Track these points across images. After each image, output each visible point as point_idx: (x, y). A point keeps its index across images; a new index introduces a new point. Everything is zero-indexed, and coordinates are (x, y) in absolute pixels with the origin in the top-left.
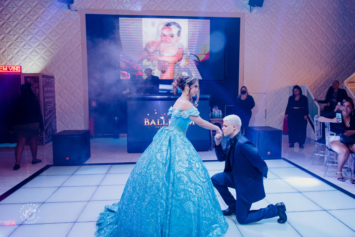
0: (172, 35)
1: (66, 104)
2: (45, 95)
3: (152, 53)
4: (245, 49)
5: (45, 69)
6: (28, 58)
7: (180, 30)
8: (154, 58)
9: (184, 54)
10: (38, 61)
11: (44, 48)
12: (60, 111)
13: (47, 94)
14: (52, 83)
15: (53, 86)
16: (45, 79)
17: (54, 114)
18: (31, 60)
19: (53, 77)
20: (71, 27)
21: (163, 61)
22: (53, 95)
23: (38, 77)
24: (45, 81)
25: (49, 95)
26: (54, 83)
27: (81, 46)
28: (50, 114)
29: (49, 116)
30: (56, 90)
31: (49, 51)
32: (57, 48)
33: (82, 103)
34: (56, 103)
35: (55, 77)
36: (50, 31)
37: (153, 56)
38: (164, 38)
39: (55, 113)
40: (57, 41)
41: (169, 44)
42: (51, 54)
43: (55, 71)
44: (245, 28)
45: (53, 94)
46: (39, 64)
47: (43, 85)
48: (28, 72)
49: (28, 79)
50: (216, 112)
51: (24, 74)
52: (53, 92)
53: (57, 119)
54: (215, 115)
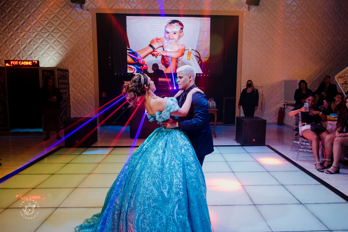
0: (175, 32)
1: (79, 95)
2: (60, 86)
3: (156, 49)
4: (243, 45)
5: (61, 64)
6: (45, 53)
7: (182, 27)
8: (158, 53)
9: (186, 50)
10: (55, 56)
11: (60, 44)
12: (74, 101)
13: (62, 86)
14: (67, 76)
15: (68, 79)
16: (60, 72)
17: (69, 104)
18: (48, 55)
19: (67, 71)
20: (83, 25)
21: (166, 56)
22: (68, 87)
23: (54, 70)
24: (60, 73)
25: (64, 87)
26: (68, 76)
27: (92, 42)
28: (65, 104)
29: (63, 105)
30: (70, 82)
31: (64, 47)
32: (71, 44)
33: (93, 94)
34: (71, 93)
35: (69, 70)
36: (65, 28)
37: (157, 51)
38: (167, 35)
39: (69, 102)
40: (71, 37)
41: (172, 41)
42: (66, 50)
43: (69, 65)
44: (244, 25)
45: (68, 85)
46: (55, 59)
47: (58, 77)
48: (45, 66)
49: (46, 72)
50: (211, 103)
51: (42, 67)
52: (68, 84)
53: (72, 108)
54: (209, 106)
